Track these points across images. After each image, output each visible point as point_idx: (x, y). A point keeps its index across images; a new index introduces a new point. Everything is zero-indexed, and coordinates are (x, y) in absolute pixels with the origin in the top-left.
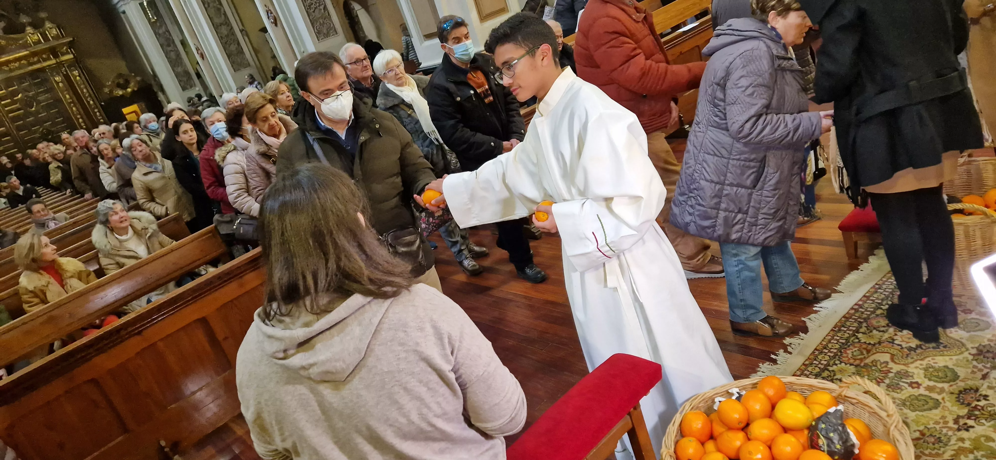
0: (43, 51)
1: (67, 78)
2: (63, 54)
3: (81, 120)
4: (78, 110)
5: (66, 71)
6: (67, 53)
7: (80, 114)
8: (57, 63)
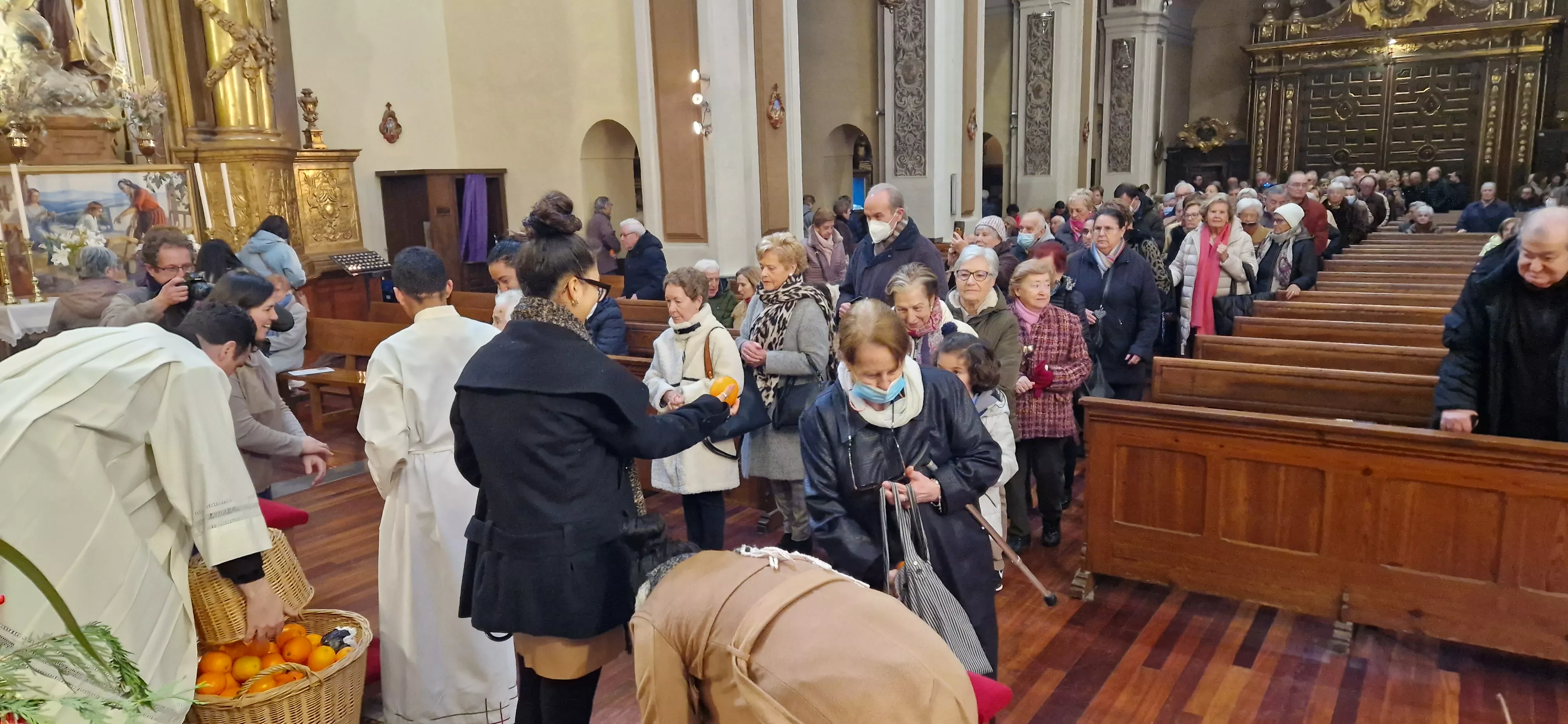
0: (1501, 32)
1: (1512, 81)
2: (1529, 43)
3: (1489, 150)
4: (1495, 133)
5: (1517, 72)
6: (1538, 42)
7: (1494, 141)
8: (1511, 54)
